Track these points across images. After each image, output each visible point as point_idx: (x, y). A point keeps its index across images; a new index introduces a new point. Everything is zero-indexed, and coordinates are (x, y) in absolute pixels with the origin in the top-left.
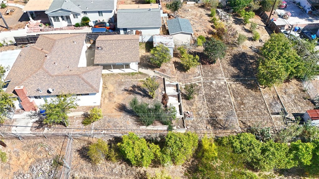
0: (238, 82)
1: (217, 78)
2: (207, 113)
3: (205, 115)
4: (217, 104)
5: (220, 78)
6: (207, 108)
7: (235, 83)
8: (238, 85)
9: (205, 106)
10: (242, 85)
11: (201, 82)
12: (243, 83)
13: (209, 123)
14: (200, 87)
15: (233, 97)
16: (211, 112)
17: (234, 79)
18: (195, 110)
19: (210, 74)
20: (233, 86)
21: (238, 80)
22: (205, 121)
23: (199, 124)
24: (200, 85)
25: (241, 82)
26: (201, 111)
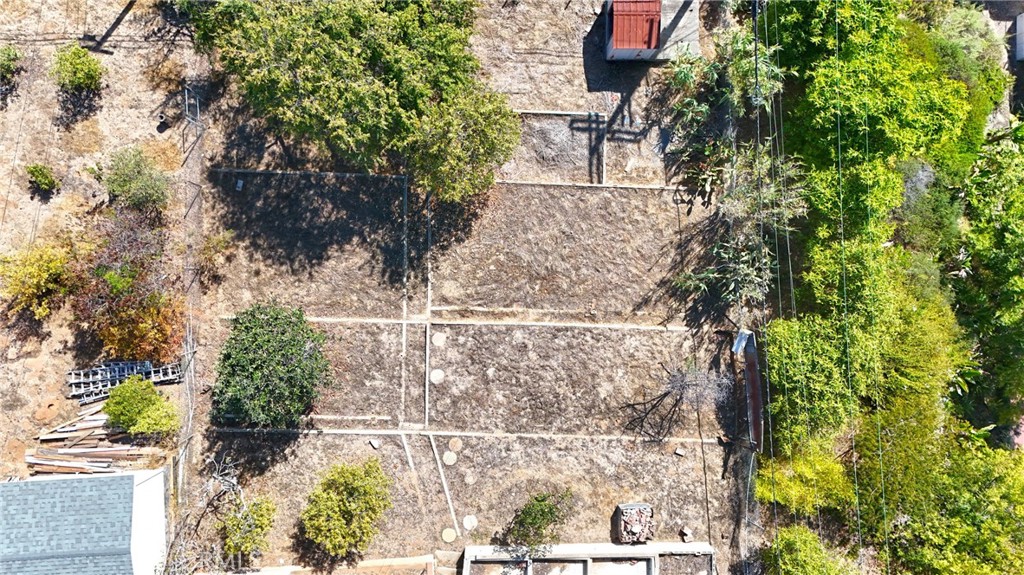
0: (429, 265)
1: (404, 354)
2: (610, 441)
3: (620, 451)
4: (563, 389)
5: (403, 340)
6: (588, 438)
7: (430, 275)
8: (445, 268)
9: (578, 444)
10: (444, 248)
11: (437, 438)
12: (435, 242)
13: (656, 442)
14: (467, 445)
15: (515, 308)
16: (604, 424)
17: (410, 278)
18: (600, 490)
19: (377, 383)
20: (451, 289)
21: (411, 260)
22: (652, 457)
23: (666, 483)
24: (460, 444)
25: (427, 249)
26: (603, 462)
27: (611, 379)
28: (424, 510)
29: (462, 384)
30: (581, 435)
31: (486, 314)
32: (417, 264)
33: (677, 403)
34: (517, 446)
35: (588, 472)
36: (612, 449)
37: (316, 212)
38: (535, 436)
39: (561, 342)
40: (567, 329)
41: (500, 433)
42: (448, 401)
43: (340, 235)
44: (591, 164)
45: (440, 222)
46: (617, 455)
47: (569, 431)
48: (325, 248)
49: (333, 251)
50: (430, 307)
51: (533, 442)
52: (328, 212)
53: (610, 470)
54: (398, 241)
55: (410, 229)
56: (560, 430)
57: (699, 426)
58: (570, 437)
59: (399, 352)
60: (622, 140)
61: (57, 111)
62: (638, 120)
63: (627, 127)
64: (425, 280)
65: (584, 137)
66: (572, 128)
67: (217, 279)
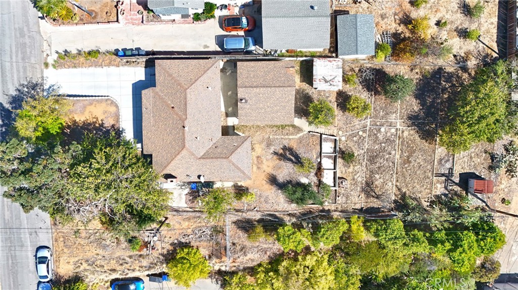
0: (413, 128)
4: (378, 165)
5: (393, 120)
7: (410, 128)
8: (412, 132)
9: (363, 169)
10: (418, 132)
11: (366, 130)
12: (419, 129)
13: (363, 190)
14: (364, 138)
15: (400, 151)
16: (368, 176)
17: (409, 122)
18: (350, 174)
19: (381, 113)
20: (406, 134)
21: (414, 123)
22: (359, 189)
23: (352, 192)
24: (364, 136)
25: (417, 127)
26: (358, 175)
27: (380, 178)
28: (347, 126)
29: (380, 137)
30: (365, 169)
32: (413, 124)
33: (373, 197)
34: (363, 151)
35: (355, 171)
36: (361, 178)
37: (429, 97)
39: (391, 164)
40: (394, 166)
41: (367, 147)
42: (376, 133)
43: (423, 104)
44: (439, 174)
45: (425, 131)
46: (360, 179)
47: (366, 166)
48: (419, 99)
49: (418, 101)
50: (401, 128)
51: (364, 156)
52: (429, 100)
53: (356, 177)
54: (420, 119)
55: (423, 123)
56: (367, 163)
57: (366, 202)
58: (365, 166)
59: (390, 119)
60: (445, 183)
61: (460, 27)
62: (451, 188)
63: (449, 184)
64: (409, 127)
65: (447, 172)
66: (450, 168)
67: (412, 70)
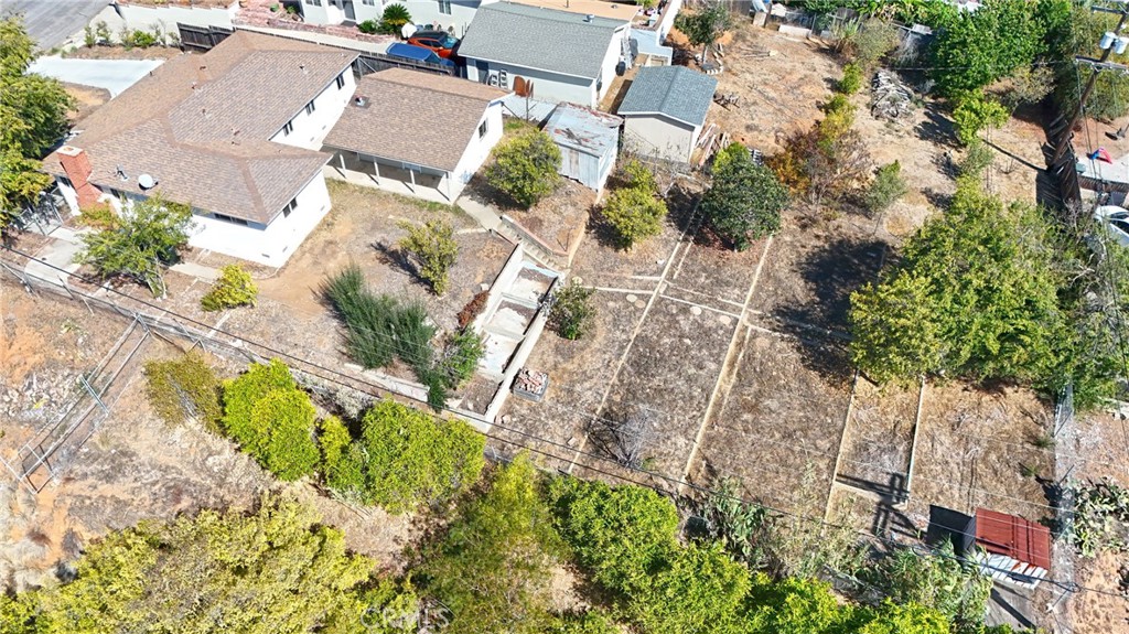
0: (786, 336)
1: (720, 298)
2: (601, 395)
3: (591, 399)
4: (656, 382)
5: (730, 302)
6: (611, 382)
7: (777, 334)
8: (781, 345)
9: (608, 374)
10: (799, 349)
11: (650, 296)
12: (804, 344)
13: (587, 427)
14: (637, 309)
15: (734, 379)
16: (617, 398)
17: (777, 320)
18: (566, 376)
19: (703, 280)
20: (762, 343)
21: (793, 327)
22: (577, 419)
23: (551, 422)
24: (639, 306)
25: (800, 337)
26: (587, 385)
28: (601, 273)
29: (684, 324)
30: (614, 380)
31: (736, 357)
32: (788, 328)
33: (615, 460)
34: (624, 337)
35: (584, 373)
36: (595, 395)
38: (627, 350)
39: (697, 392)
40: (707, 400)
41: (638, 331)
42: (674, 312)
43: (823, 293)
44: (857, 480)
45: (821, 353)
46: (588, 397)
47: (621, 373)
48: (815, 281)
49: (811, 285)
50: (751, 326)
51: (622, 348)
53: (578, 388)
54: (812, 321)
55: (820, 333)
56: (624, 368)
57: (587, 467)
58: (616, 372)
59: (723, 297)
60: (878, 515)
61: (936, 191)
62: (896, 537)
63: (889, 525)
64: (775, 330)
65: (886, 481)
66: (894, 476)
67: (804, 227)
